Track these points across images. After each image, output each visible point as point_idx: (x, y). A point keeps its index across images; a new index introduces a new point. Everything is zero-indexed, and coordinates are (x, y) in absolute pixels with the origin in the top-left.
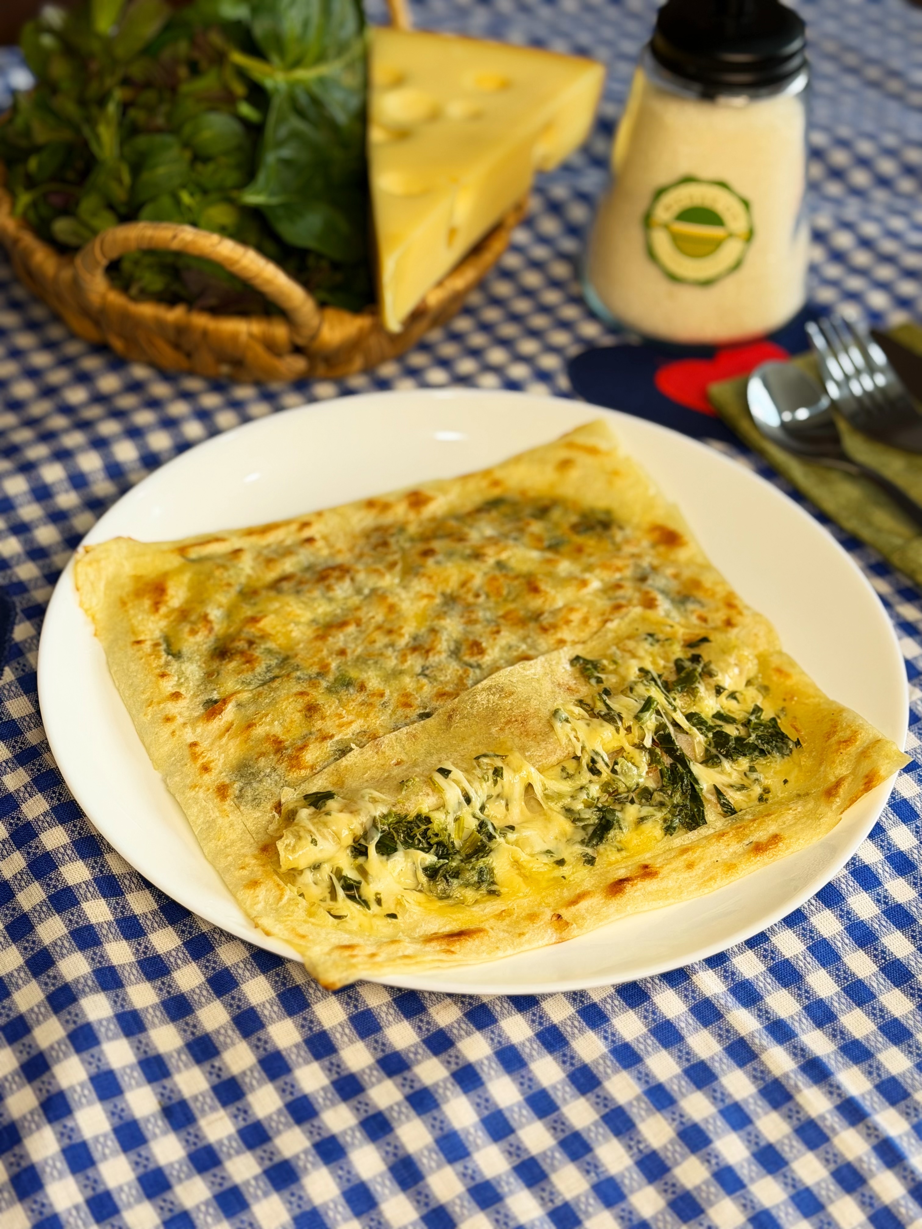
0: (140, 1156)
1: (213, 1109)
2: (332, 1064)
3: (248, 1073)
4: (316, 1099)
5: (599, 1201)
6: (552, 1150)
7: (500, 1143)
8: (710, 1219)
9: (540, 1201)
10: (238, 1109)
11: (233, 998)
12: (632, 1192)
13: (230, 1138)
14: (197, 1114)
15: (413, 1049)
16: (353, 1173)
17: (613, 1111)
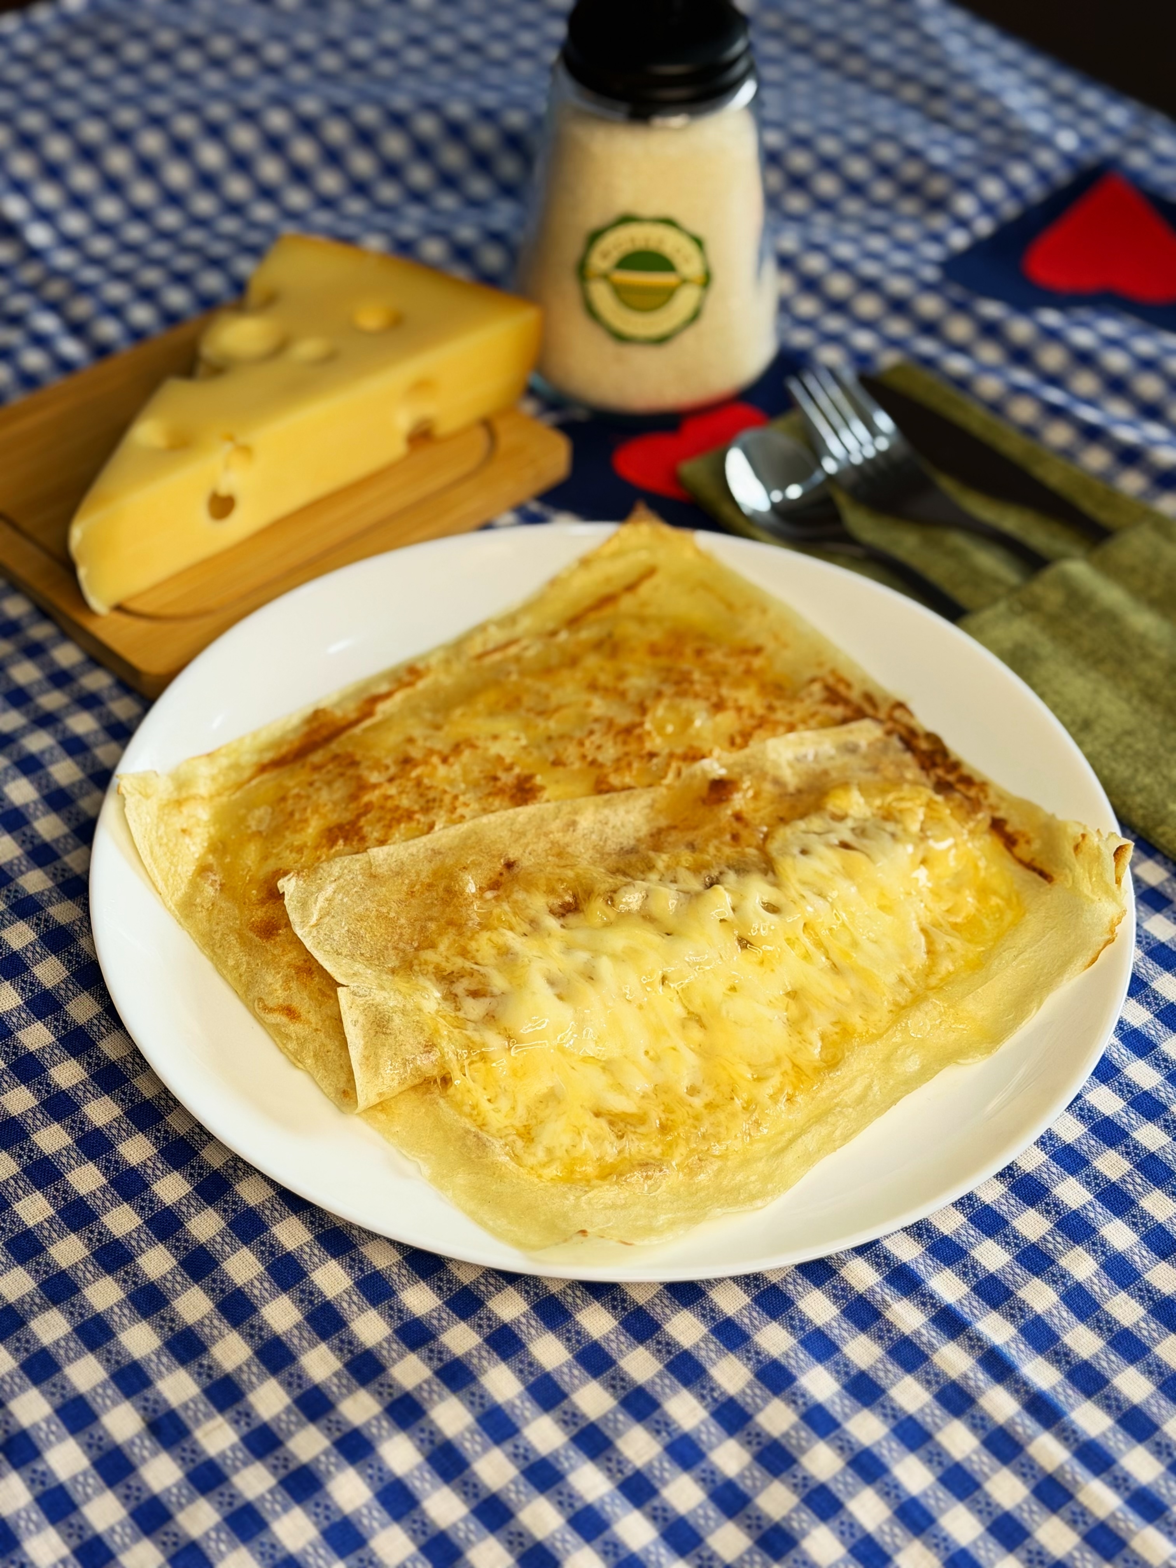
0: (129, 1487)
1: (208, 1416)
2: (342, 1341)
3: (245, 1368)
4: (329, 1388)
5: (675, 1464)
6: (613, 1412)
7: (552, 1412)
8: (804, 1469)
9: (607, 1474)
10: (239, 1413)
11: (214, 1281)
12: (711, 1448)
13: (233, 1448)
14: (190, 1424)
15: (435, 1314)
16: (385, 1469)
17: (677, 1357)
